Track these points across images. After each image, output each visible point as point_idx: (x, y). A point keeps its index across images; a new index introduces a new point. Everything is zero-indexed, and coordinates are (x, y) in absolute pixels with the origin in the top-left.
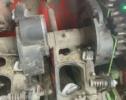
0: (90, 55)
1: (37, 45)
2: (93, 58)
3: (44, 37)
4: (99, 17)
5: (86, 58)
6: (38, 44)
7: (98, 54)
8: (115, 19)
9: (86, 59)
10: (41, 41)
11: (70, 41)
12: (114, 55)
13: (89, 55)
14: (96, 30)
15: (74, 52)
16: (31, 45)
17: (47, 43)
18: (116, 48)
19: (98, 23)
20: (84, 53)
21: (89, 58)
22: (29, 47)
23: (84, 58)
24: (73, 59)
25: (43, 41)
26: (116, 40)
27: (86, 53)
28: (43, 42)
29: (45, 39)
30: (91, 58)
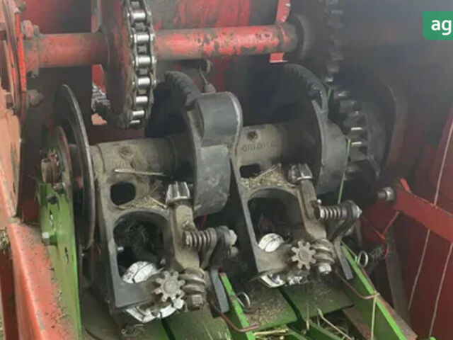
1: (222, 146)
5: (300, 176)
6: (224, 143)
9: (299, 179)
13: (304, 171)
15: (270, 171)
19: (319, 108)
21: (305, 176)
23: (294, 177)
26: (349, 141)
27: (298, 167)
30: (309, 176)
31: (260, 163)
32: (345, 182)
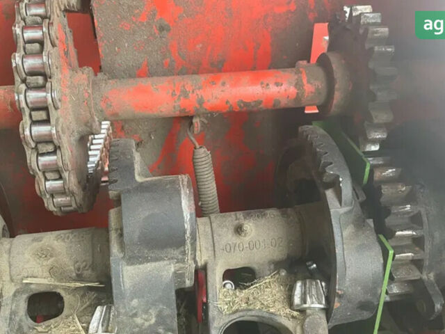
0: (317, 295)
1: (165, 262)
2: (324, 302)
3: (188, 242)
4: (340, 187)
5: (305, 303)
6: (169, 259)
7: (340, 292)
8: (386, 190)
9: (305, 306)
10: (176, 253)
11: (258, 246)
12: (387, 293)
13: (314, 292)
14: (333, 223)
15: (267, 281)
16: (148, 261)
17: (193, 256)
18: (391, 274)
19: (338, 204)
20: (299, 284)
21: (313, 303)
22: (141, 266)
23: (297, 300)
24: (265, 303)
25: (182, 252)
26: (391, 252)
27: (305, 286)
28: (184, 253)
29: (188, 246)
30: (320, 303)
31: (255, 266)
32: (386, 304)
